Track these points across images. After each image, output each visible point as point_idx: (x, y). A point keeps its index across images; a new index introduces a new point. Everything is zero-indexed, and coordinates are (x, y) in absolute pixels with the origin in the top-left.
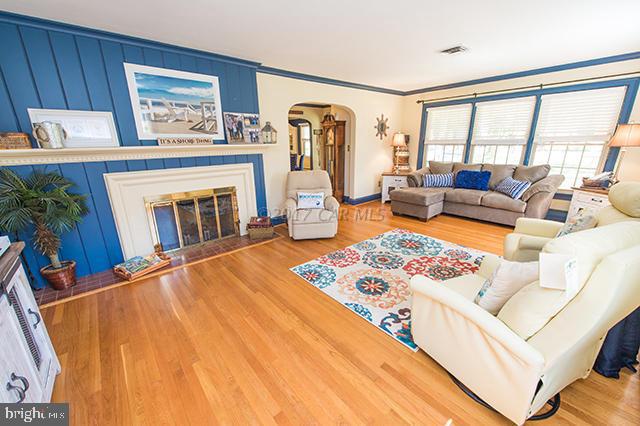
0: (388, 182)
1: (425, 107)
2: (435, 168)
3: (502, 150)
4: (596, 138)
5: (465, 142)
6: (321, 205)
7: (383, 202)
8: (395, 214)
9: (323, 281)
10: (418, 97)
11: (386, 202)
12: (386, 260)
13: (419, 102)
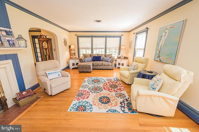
0: (72, 62)
1: (78, 37)
2: (85, 56)
3: (100, 50)
4: (117, 48)
5: (91, 48)
6: (61, 76)
7: (71, 69)
8: (80, 72)
9: (89, 108)
10: (75, 33)
11: (72, 69)
12: (97, 89)
13: (75, 35)
